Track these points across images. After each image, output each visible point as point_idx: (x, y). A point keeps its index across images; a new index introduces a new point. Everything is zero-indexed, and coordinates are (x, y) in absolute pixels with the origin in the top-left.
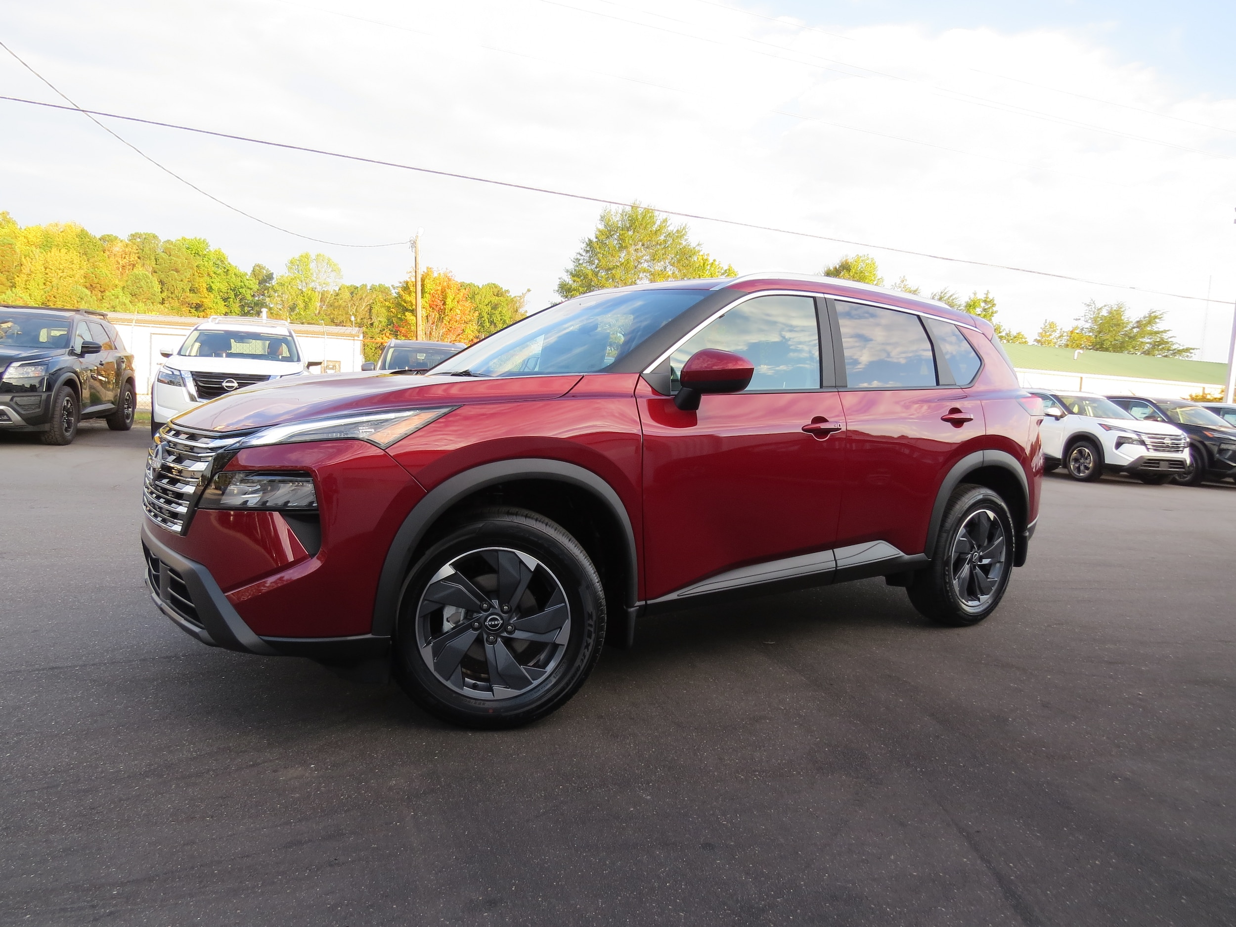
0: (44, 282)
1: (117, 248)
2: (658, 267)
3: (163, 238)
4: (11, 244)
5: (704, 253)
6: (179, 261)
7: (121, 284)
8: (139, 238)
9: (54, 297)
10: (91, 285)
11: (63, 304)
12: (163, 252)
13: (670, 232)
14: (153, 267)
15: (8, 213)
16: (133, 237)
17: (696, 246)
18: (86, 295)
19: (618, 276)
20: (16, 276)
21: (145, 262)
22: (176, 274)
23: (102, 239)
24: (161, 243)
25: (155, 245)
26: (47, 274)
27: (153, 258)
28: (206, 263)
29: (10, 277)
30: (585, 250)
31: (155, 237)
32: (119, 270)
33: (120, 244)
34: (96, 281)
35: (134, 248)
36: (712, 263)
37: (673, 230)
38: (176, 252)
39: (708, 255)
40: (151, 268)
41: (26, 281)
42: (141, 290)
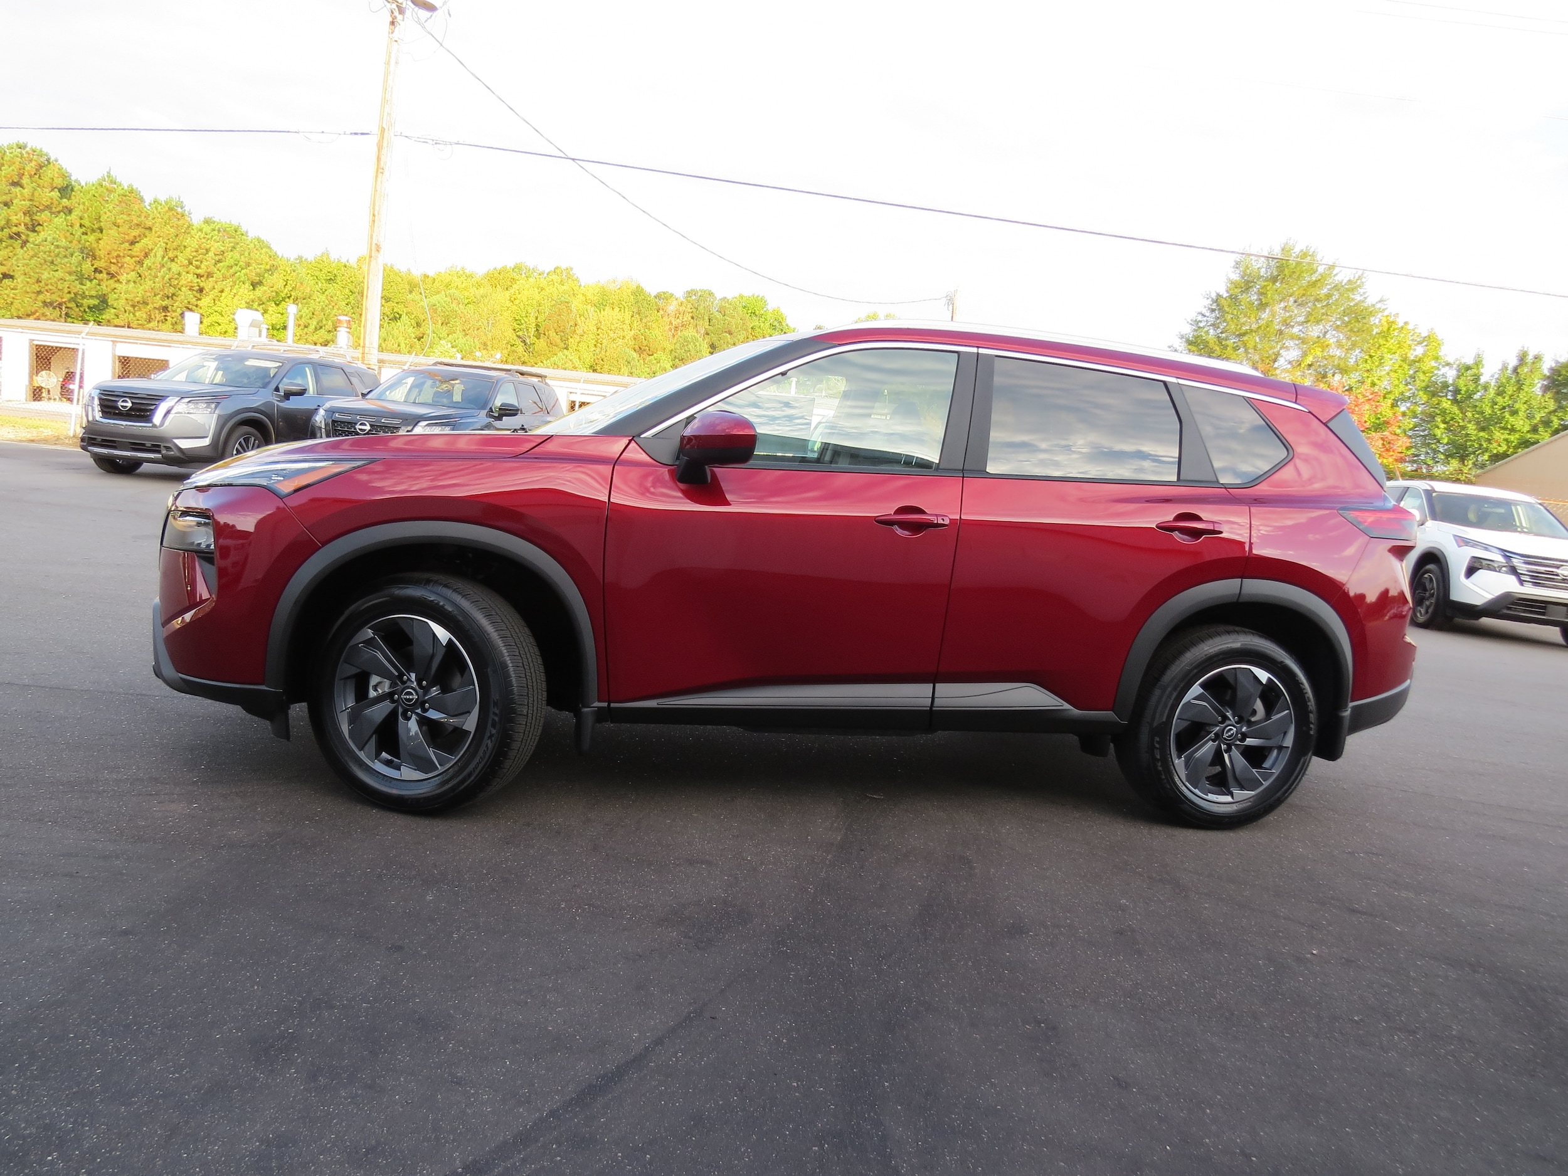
0: (596, 343)
1: (672, 307)
2: (1315, 331)
3: (719, 295)
4: (568, 303)
5: (1391, 313)
6: (733, 321)
7: (669, 347)
8: (695, 295)
9: (602, 360)
10: (640, 348)
11: (610, 368)
12: (717, 311)
13: (1337, 282)
14: (705, 329)
15: (572, 269)
16: (689, 294)
17: (1377, 303)
18: (633, 359)
19: (1251, 344)
20: (569, 337)
21: (698, 323)
22: (729, 336)
23: (658, 296)
24: (717, 301)
25: (710, 303)
26: (598, 335)
27: (707, 318)
28: (762, 325)
29: (564, 338)
30: (1209, 309)
31: (711, 294)
32: (671, 331)
33: (675, 303)
34: (645, 343)
35: (689, 306)
36: (1402, 328)
37: (1343, 280)
38: (731, 312)
39: (1397, 315)
40: (704, 329)
41: (579, 343)
42: (688, 354)
